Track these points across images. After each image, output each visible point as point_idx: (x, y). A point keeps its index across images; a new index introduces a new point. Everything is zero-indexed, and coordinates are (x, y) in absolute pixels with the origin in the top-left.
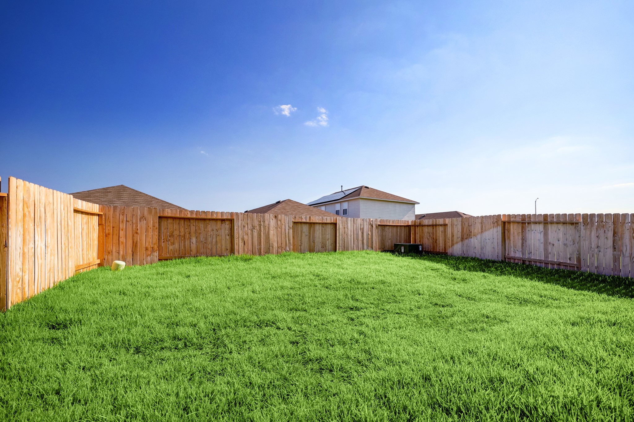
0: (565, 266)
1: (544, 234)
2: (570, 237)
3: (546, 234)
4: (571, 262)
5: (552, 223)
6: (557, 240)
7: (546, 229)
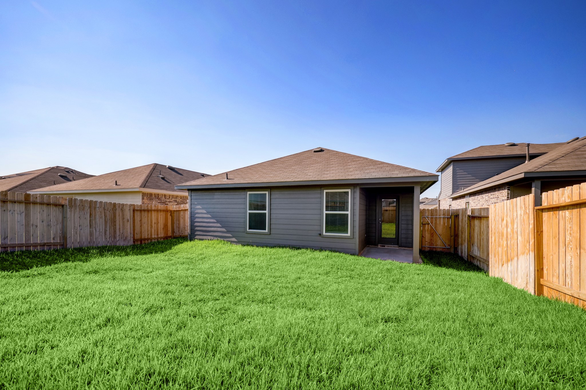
0: (49, 246)
1: (26, 215)
2: (54, 218)
3: (27, 216)
4: (55, 242)
5: (35, 203)
6: (42, 221)
7: (27, 209)
